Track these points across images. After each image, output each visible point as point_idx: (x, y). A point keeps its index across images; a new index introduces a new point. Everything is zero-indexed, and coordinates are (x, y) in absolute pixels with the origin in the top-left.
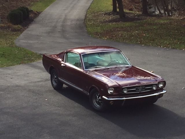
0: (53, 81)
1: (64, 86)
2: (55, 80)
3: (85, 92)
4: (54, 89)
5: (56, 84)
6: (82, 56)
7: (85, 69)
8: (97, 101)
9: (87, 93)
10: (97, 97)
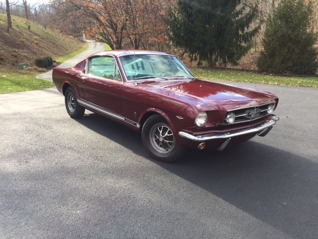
0: (69, 106)
1: (87, 112)
2: (72, 105)
3: (131, 122)
4: (71, 117)
5: (73, 110)
6: (119, 59)
7: (128, 80)
8: (161, 140)
9: (136, 124)
10: (161, 132)
